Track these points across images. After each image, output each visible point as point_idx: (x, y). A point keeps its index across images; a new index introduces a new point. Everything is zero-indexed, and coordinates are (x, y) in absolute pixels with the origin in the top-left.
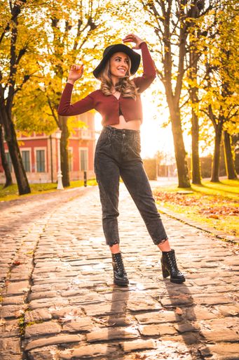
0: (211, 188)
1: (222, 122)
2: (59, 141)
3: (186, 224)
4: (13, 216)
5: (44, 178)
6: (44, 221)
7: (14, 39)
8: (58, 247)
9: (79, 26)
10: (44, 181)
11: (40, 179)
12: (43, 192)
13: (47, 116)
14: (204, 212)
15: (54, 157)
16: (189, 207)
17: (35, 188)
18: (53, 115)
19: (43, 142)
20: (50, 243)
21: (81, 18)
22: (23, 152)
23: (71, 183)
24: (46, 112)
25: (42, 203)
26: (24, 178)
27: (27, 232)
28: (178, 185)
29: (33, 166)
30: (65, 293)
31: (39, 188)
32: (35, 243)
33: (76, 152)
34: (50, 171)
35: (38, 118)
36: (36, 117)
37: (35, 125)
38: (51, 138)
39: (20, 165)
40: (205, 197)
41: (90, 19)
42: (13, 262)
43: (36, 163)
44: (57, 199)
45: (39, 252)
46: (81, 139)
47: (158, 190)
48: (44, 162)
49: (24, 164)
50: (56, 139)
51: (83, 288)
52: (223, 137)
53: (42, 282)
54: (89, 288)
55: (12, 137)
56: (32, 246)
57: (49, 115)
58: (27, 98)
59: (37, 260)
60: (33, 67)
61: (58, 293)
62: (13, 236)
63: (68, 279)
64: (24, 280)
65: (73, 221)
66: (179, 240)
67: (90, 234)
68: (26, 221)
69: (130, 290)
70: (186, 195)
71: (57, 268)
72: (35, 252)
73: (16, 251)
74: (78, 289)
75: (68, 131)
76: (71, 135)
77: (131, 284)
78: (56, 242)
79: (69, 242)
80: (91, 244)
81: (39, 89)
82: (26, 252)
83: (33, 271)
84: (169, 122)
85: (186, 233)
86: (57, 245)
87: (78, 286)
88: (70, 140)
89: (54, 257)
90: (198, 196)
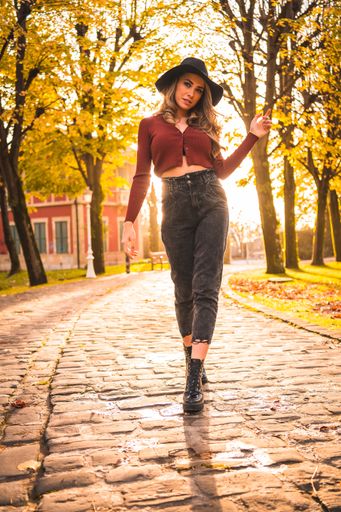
0: (315, 274)
1: (328, 179)
2: (89, 206)
3: (301, 328)
4: (19, 317)
5: (67, 262)
6: (68, 326)
7: (21, 54)
8: (94, 371)
9: (117, 38)
10: (67, 266)
11: (61, 264)
12: (65, 281)
13: (71, 170)
14: (322, 309)
15: (81, 232)
16: (295, 301)
17: (54, 277)
18: (80, 169)
19: (65, 210)
20: (79, 364)
21: (120, 25)
22: (36, 224)
23: (107, 268)
24: (70, 164)
25: (65, 298)
26: (37, 262)
27: (39, 344)
28: (265, 270)
29: (51, 244)
30: (113, 473)
31: (59, 276)
32: (52, 364)
33: (113, 223)
34: (75, 251)
35: (57, 174)
36: (54, 172)
37: (53, 184)
38: (76, 204)
39: (31, 241)
40: (313, 286)
41: (133, 28)
42: (12, 400)
43: (54, 241)
44: (88, 292)
45: (60, 381)
46: (120, 205)
47: (237, 277)
48: (67, 238)
49: (37, 242)
50: (85, 205)
51: (148, 460)
52: (328, 201)
53: (65, 447)
54: (160, 460)
55: (20, 200)
56: (47, 369)
57: (75, 169)
58: (41, 144)
59: (57, 398)
60: (48, 97)
61: (98, 474)
62: (16, 351)
63: (117, 440)
64: (31, 441)
65: (115, 324)
66: (301, 357)
67: (146, 347)
68: (39, 326)
69: (245, 467)
70: (283, 284)
71: (93, 414)
72: (52, 380)
73: (20, 378)
74: (138, 463)
75: (101, 192)
76: (106, 198)
77: (242, 451)
78: (89, 361)
79: (111, 362)
80: (150, 365)
81: (58, 131)
82: (37, 381)
83: (48, 422)
84: (250, 178)
85: (308, 345)
86: (92, 368)
87: (137, 457)
88: (105, 206)
89: (87, 391)
90: (301, 285)
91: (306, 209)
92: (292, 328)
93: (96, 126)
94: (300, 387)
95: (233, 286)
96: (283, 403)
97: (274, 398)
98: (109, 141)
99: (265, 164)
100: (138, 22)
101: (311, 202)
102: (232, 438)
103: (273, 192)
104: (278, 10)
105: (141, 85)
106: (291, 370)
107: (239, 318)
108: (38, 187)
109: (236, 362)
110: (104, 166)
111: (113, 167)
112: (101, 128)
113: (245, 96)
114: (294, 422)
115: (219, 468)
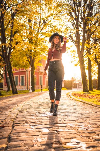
0: (98, 92)
3: (94, 106)
4: (7, 102)
5: (24, 88)
6: (22, 104)
7: (12, 27)
9: (40, 23)
11: (22, 89)
13: (26, 61)
15: (28, 79)
16: (92, 99)
17: (20, 92)
18: (28, 60)
19: (24, 73)
20: (24, 115)
21: (41, 20)
22: (15, 77)
23: (35, 90)
24: (25, 59)
25: (22, 97)
26: (15, 87)
27: (12, 109)
28: (83, 91)
29: (19, 83)
30: (31, 149)
31: (22, 92)
32: (16, 115)
33: (38, 77)
34: (26, 85)
35: (22, 62)
37: (20, 65)
38: (27, 71)
39: (13, 81)
40: (97, 95)
41: (44, 20)
42: (1, 125)
43: (20, 82)
44: (29, 96)
45: (17, 120)
46: (40, 72)
47: (74, 93)
48: (24, 81)
50: (29, 71)
51: (43, 145)
54: (48, 145)
55: (10, 69)
58: (17, 53)
59: (15, 125)
60: (19, 39)
61: (26, 149)
62: (5, 111)
63: (34, 138)
64: (5, 138)
65: (36, 104)
66: (95, 114)
67: (46, 111)
68: (13, 104)
69: (77, 148)
70: (88, 95)
71: (26, 130)
72: (15, 119)
73: (5, 119)
74: (40, 146)
75: (34, 67)
76: (36, 69)
77: (76, 142)
78: (27, 114)
79: (34, 115)
80: (46, 116)
81: (22, 50)
82: (10, 120)
83: (11, 132)
84: (78, 63)
85: (97, 111)
86: (28, 116)
87: (40, 144)
88: (35, 72)
89: (25, 123)
90: (94, 95)
91: (95, 73)
92: (92, 106)
93: (33, 48)
94: (95, 123)
95: (73, 95)
96: (90, 127)
97: (87, 126)
98: (37, 52)
99: (82, 59)
100: (46, 19)
101: (96, 71)
102: (73, 138)
103: (85, 68)
104: (86, 15)
105: (46, 36)
106: (92, 118)
107: (75, 103)
108: (16, 66)
109: (74, 115)
110: (35, 60)
111: (38, 60)
112: (35, 48)
113: (77, 39)
114: (94, 134)
115: (68, 148)
